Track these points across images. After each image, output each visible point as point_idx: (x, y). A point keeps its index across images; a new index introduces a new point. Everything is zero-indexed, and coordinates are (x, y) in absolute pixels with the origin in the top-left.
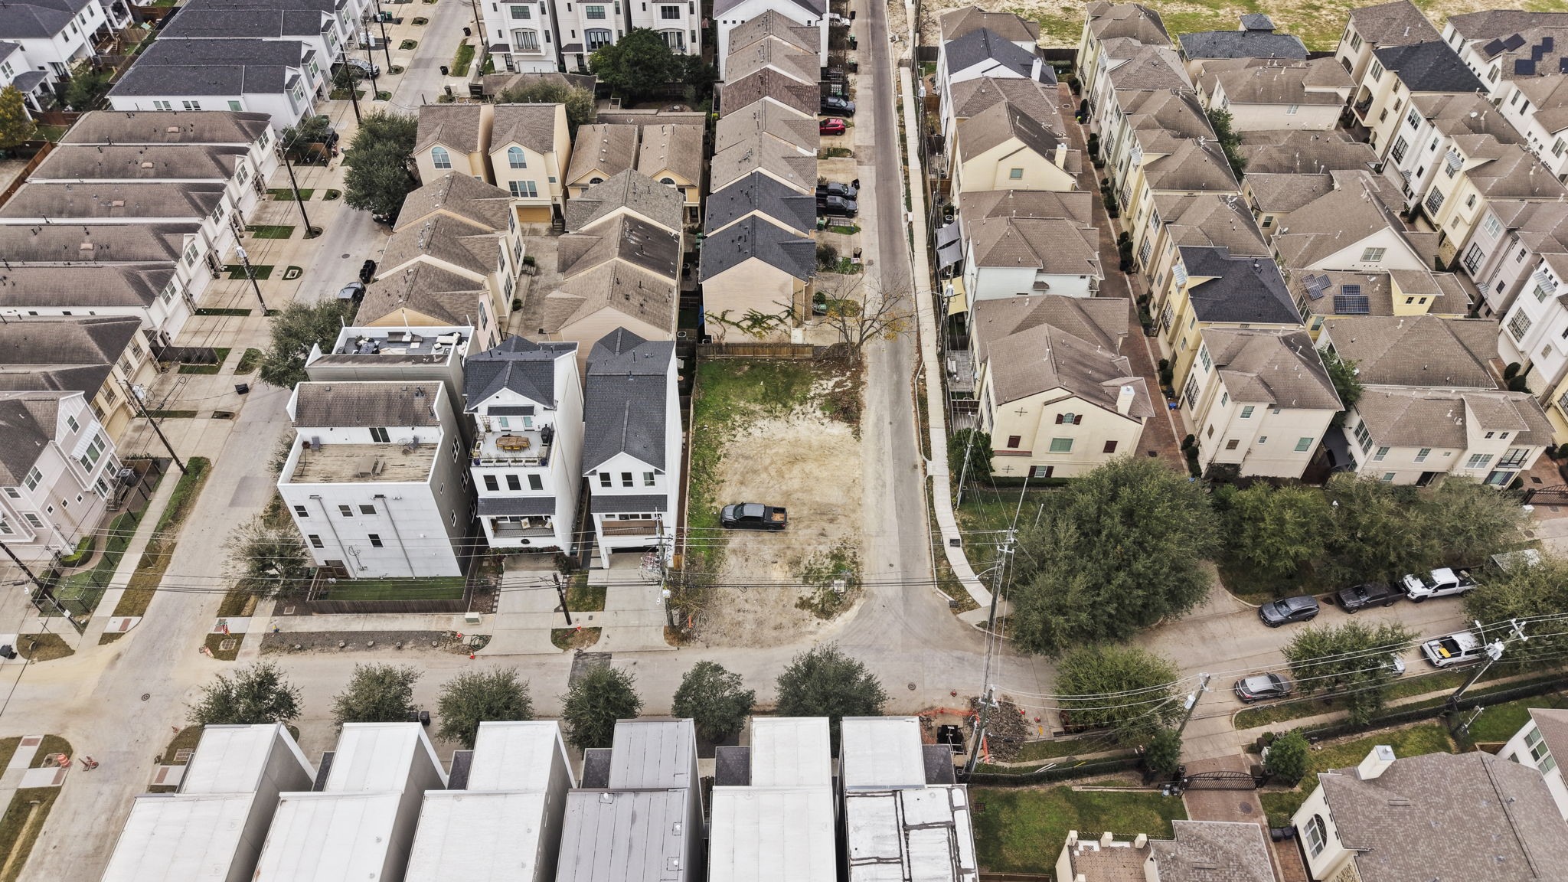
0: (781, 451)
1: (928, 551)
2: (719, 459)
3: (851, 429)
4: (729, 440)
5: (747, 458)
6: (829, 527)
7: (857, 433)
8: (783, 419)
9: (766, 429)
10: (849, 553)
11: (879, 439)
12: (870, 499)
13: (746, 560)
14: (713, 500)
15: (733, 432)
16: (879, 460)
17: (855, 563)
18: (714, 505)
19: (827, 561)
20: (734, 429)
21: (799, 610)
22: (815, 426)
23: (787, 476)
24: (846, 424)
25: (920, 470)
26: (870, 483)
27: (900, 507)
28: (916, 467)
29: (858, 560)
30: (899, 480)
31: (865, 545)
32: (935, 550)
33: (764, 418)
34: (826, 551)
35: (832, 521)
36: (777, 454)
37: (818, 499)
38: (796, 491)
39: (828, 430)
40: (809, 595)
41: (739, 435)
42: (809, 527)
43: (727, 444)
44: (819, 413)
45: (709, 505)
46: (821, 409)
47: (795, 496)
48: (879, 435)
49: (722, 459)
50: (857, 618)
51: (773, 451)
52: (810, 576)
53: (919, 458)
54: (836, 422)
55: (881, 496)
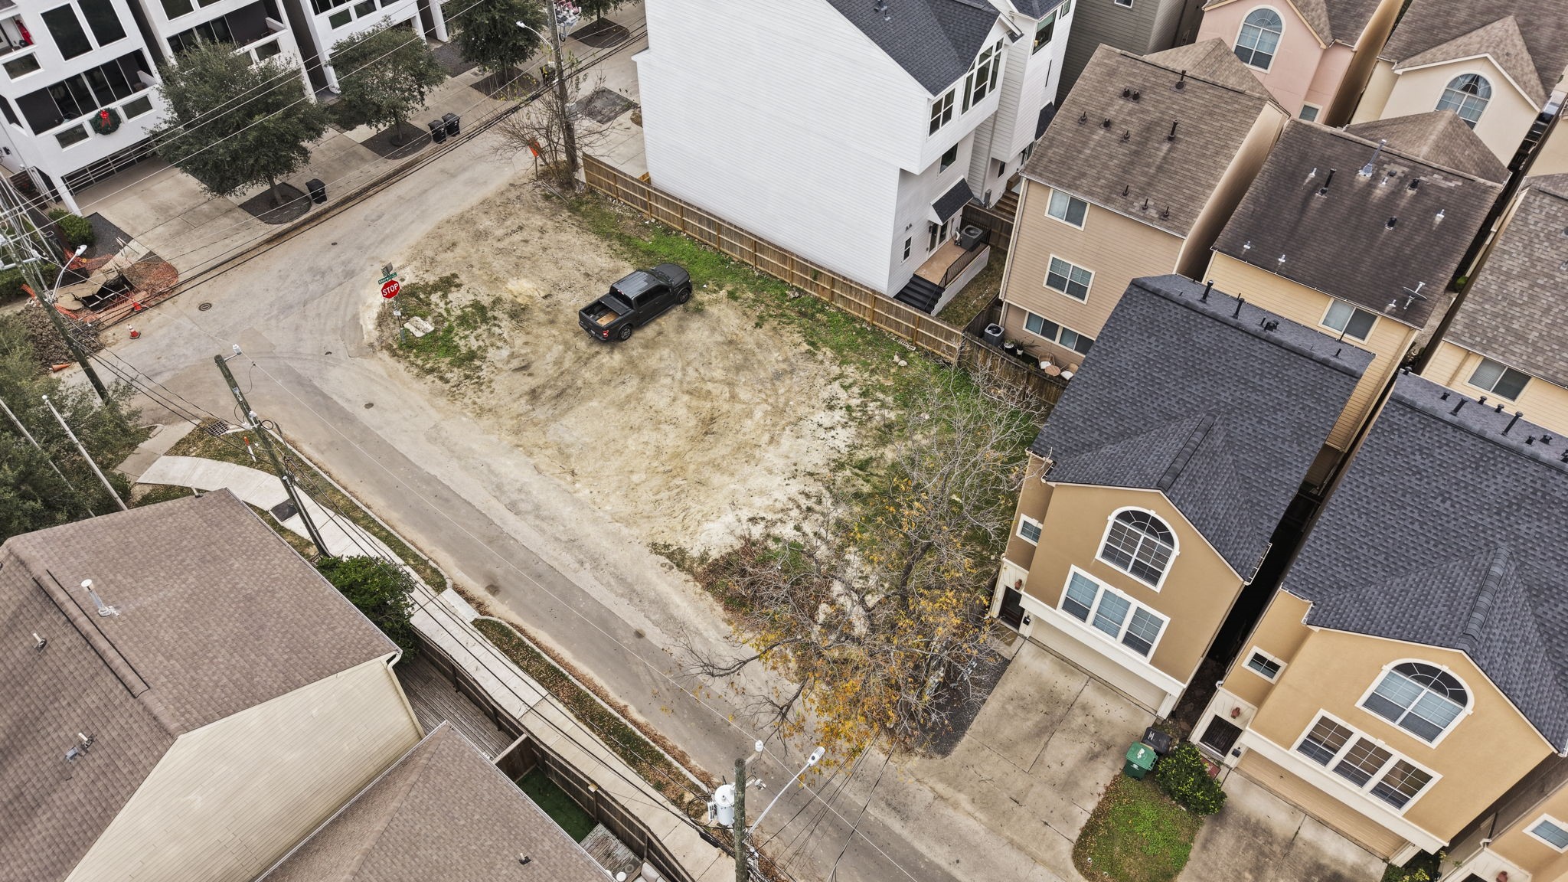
0: (748, 423)
1: (328, 467)
2: (812, 344)
3: (695, 553)
4: (841, 376)
5: (778, 376)
6: (526, 383)
7: (677, 559)
8: (825, 471)
9: (821, 433)
10: (455, 375)
11: (621, 580)
12: (512, 468)
13: (587, 275)
14: (732, 295)
15: (856, 390)
16: (572, 543)
17: (431, 371)
18: (723, 293)
19: (474, 344)
20: (864, 394)
21: (448, 274)
22: (759, 505)
23: (686, 398)
24: (714, 554)
25: (478, 590)
26: (544, 491)
27: (446, 496)
28: (493, 589)
29: (430, 378)
30: (498, 538)
31: (442, 402)
32: (315, 475)
33: (853, 447)
34: (492, 353)
35: (534, 394)
36: (749, 415)
37: (594, 404)
38: (641, 390)
39: (729, 518)
40: (452, 296)
41: (843, 394)
42: (558, 363)
43: (835, 370)
44: (787, 531)
45: (729, 287)
46: (794, 546)
47: (635, 382)
48: (632, 592)
49: (805, 347)
50: (356, 318)
51: (758, 414)
52: (480, 313)
53: (501, 611)
54: (738, 545)
55: (499, 487)
